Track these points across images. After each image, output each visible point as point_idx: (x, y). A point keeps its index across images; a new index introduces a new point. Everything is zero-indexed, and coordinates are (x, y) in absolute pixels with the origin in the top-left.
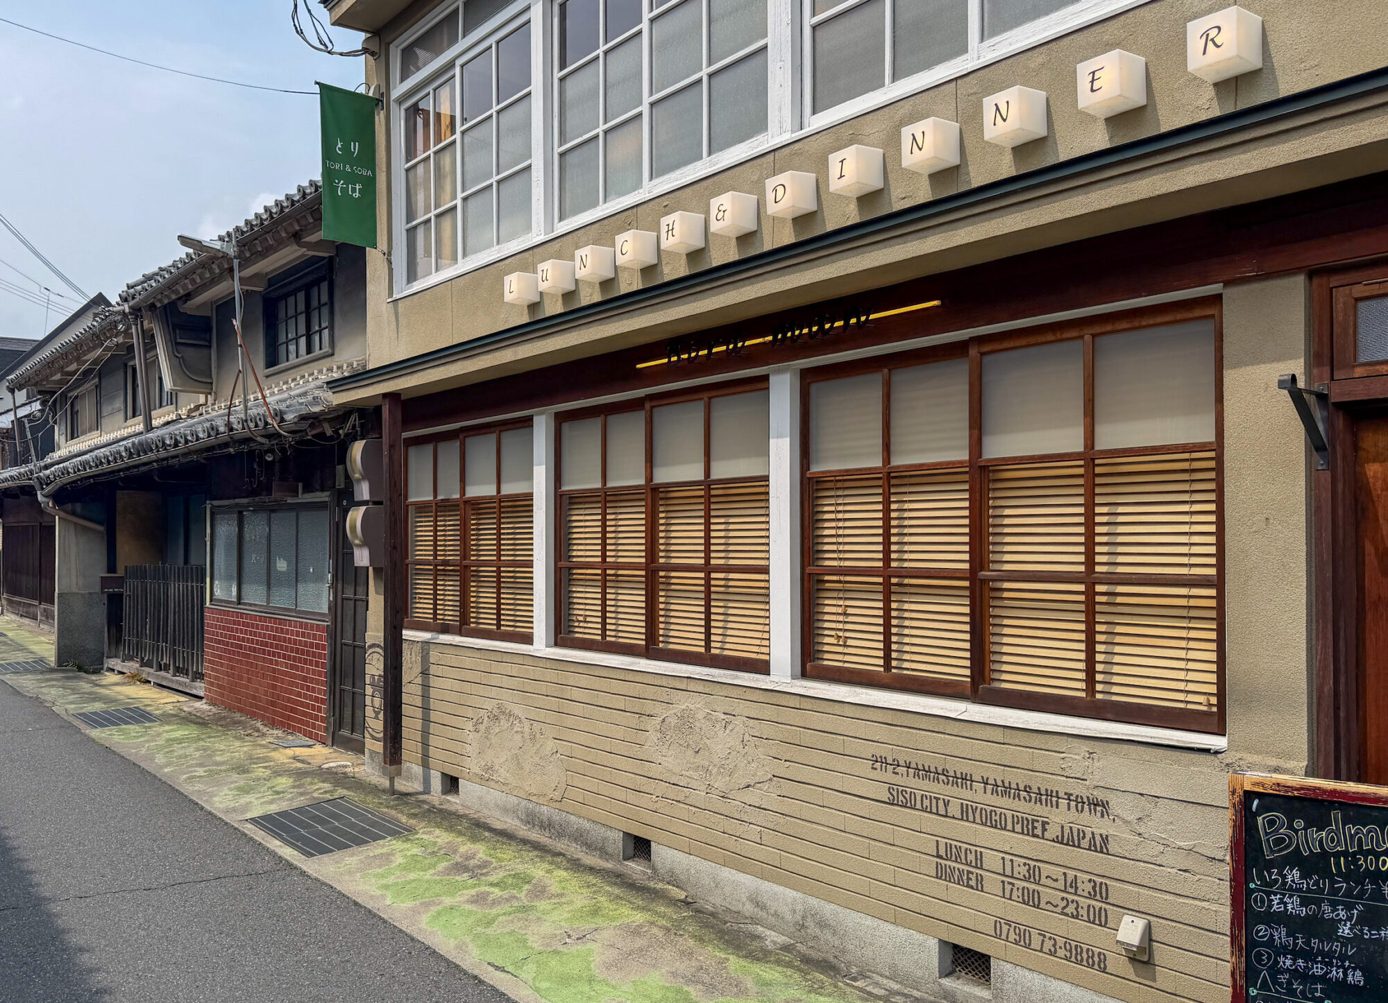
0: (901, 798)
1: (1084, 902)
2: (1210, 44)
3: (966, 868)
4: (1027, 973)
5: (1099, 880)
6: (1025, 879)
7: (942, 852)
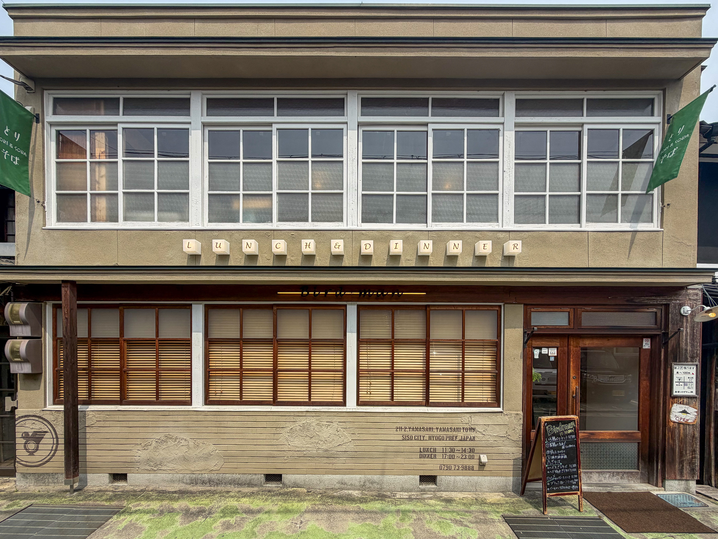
0: (407, 438)
1: (467, 454)
2: (515, 247)
3: (430, 453)
4: (449, 477)
5: (472, 448)
6: (450, 452)
7: (422, 451)
